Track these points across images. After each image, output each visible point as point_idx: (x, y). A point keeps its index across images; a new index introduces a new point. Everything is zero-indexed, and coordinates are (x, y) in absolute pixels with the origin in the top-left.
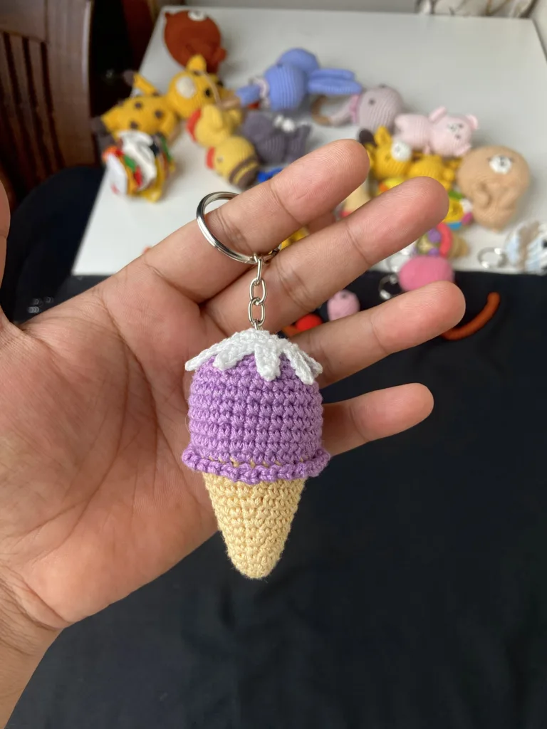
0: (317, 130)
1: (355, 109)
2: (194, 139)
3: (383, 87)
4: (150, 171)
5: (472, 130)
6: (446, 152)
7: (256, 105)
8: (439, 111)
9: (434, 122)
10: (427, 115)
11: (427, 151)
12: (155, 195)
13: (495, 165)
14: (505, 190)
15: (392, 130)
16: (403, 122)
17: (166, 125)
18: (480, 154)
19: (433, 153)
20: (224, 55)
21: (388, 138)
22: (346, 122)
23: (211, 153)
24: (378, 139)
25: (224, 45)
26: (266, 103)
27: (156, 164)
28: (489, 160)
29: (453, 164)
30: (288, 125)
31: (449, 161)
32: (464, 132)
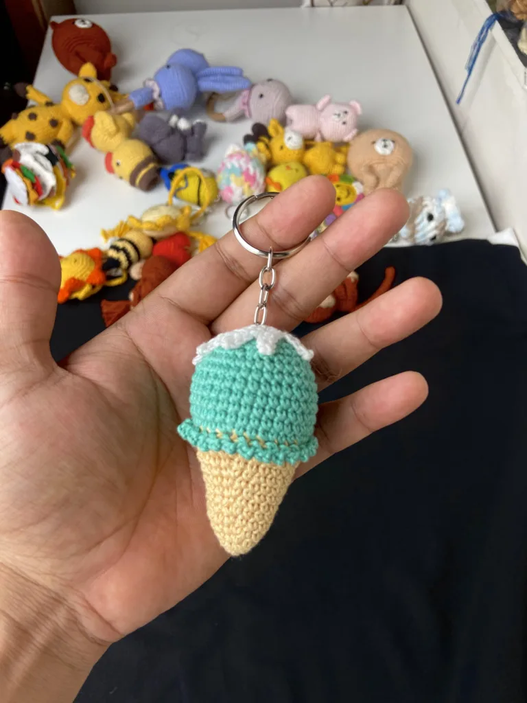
0: (213, 126)
1: (247, 104)
2: (92, 145)
3: (270, 80)
4: (49, 179)
5: (357, 116)
6: (335, 138)
7: (151, 106)
8: (325, 100)
9: (322, 110)
10: (315, 105)
11: (318, 138)
12: (58, 203)
13: (379, 148)
14: (391, 169)
15: (284, 122)
16: (292, 112)
17: (63, 133)
18: (365, 138)
19: (323, 140)
20: (114, 60)
21: (280, 129)
22: (240, 117)
23: (109, 157)
24: (271, 131)
25: (114, 51)
26: (160, 103)
27: (55, 173)
28: (374, 143)
29: (344, 149)
30: (183, 124)
31: (340, 146)
32: (349, 118)
